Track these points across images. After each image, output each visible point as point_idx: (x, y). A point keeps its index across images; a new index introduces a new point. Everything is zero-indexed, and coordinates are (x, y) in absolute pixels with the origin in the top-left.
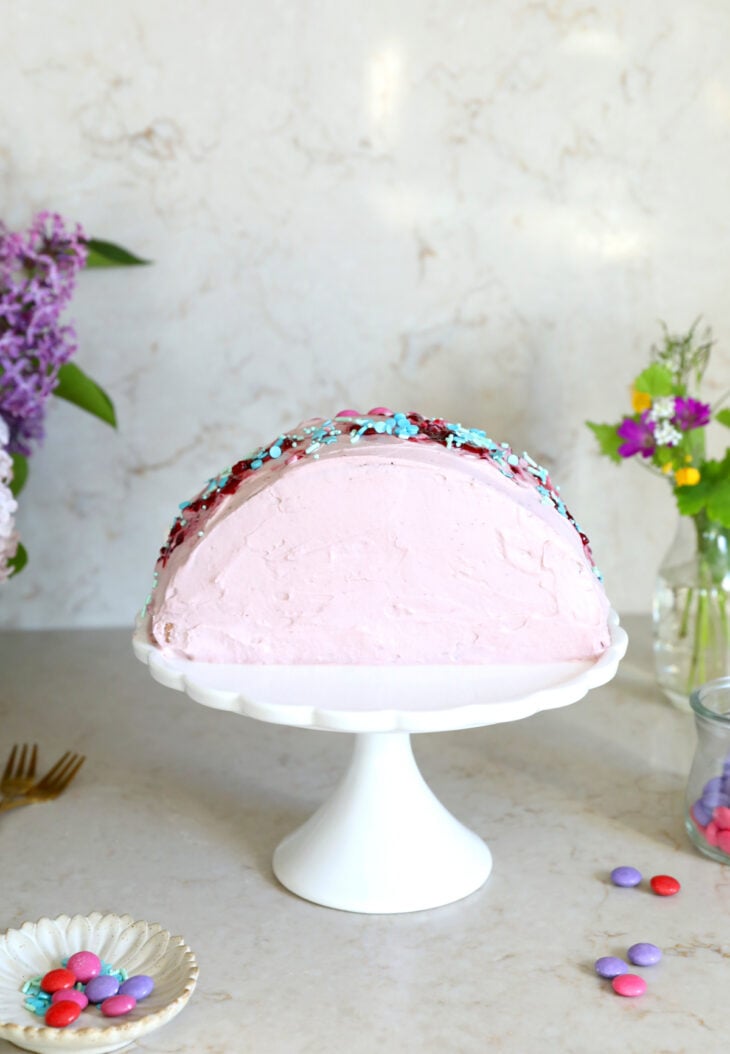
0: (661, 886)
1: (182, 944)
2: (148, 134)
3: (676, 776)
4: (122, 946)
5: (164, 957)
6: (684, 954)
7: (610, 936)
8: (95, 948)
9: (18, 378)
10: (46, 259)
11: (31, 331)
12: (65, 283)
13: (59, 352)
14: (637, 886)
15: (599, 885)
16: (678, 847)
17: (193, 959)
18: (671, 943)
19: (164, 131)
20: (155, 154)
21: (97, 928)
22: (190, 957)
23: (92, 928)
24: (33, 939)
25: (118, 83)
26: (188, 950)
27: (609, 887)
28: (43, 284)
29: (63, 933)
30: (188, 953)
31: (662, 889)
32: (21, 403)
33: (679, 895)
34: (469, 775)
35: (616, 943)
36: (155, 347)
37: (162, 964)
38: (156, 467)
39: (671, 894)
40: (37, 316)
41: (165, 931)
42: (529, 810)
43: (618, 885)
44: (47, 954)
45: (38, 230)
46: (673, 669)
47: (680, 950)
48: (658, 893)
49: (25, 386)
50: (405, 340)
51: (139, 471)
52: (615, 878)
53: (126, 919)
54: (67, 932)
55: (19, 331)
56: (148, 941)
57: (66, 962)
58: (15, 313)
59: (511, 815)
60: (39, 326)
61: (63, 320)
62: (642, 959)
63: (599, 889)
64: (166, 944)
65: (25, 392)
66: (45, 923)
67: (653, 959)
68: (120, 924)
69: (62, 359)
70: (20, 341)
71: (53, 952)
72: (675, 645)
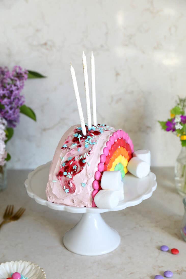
0: (174, 251)
1: (43, 271)
2: (46, 44)
3: (180, 216)
4: (27, 270)
5: (38, 274)
6: (179, 274)
7: (159, 267)
8: (19, 272)
9: (9, 110)
10: (16, 79)
11: (12, 98)
12: (21, 85)
13: (20, 102)
14: (168, 251)
15: (157, 250)
16: (179, 239)
17: (45, 276)
18: (176, 270)
19: (49, 43)
20: (47, 49)
21: (21, 264)
22: (44, 275)
23: (20, 265)
24: (3, 267)
25: (38, 30)
26: (44, 273)
27: (160, 251)
28: (15, 85)
29: (12, 266)
30: (44, 274)
31: (174, 253)
32: (10, 116)
33: (179, 254)
34: (125, 215)
35: (161, 269)
36: (48, 99)
37: (38, 276)
38: (49, 129)
39: (177, 254)
40: (14, 93)
41: (38, 266)
42: (140, 226)
43: (162, 250)
44: (7, 272)
45: (15, 70)
46: (180, 185)
47: (179, 272)
48: (173, 253)
49: (11, 112)
50: (112, 97)
51: (44, 130)
52: (161, 248)
53: (29, 262)
54: (13, 266)
55: (9, 98)
56: (34, 269)
57: (12, 275)
58: (8, 93)
59: (135, 227)
60: (14, 96)
61: (21, 94)
62: (167, 276)
63: (157, 252)
64: (39, 270)
65: (10, 114)
66: (7, 263)
67: (170, 276)
68: (27, 264)
69: (21, 104)
70: (9, 100)
71: (9, 272)
72: (181, 178)
